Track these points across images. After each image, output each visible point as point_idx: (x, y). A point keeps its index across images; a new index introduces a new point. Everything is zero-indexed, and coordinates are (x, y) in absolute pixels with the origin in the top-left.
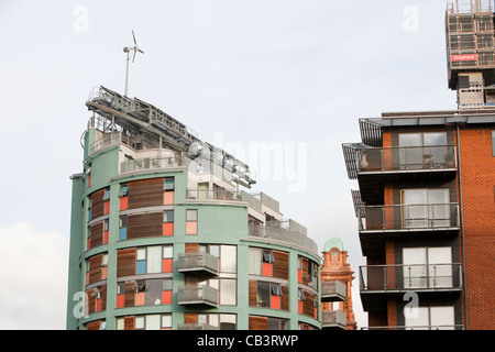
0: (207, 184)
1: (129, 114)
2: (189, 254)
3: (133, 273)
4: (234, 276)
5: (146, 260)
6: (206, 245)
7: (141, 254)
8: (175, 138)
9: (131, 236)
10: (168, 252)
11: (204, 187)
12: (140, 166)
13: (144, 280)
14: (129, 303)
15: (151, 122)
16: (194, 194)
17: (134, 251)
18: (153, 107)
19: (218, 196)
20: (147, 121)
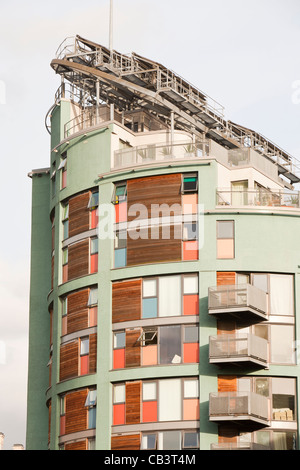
0: (245, 183)
1: (124, 78)
2: (222, 287)
3: (136, 316)
4: (291, 320)
5: (157, 297)
6: (247, 273)
7: (148, 288)
8: (191, 114)
9: (132, 260)
10: (190, 285)
11: (241, 188)
12: (144, 156)
13: (155, 327)
14: (133, 361)
15: (160, 89)
16: (226, 197)
17: (139, 284)
18: (162, 68)
19: (262, 201)
20: (153, 88)
